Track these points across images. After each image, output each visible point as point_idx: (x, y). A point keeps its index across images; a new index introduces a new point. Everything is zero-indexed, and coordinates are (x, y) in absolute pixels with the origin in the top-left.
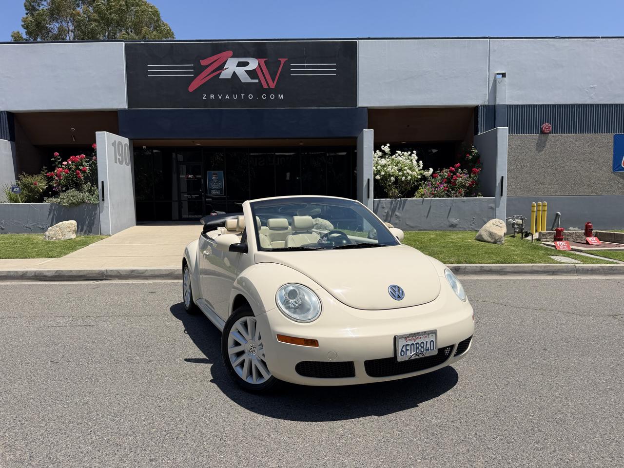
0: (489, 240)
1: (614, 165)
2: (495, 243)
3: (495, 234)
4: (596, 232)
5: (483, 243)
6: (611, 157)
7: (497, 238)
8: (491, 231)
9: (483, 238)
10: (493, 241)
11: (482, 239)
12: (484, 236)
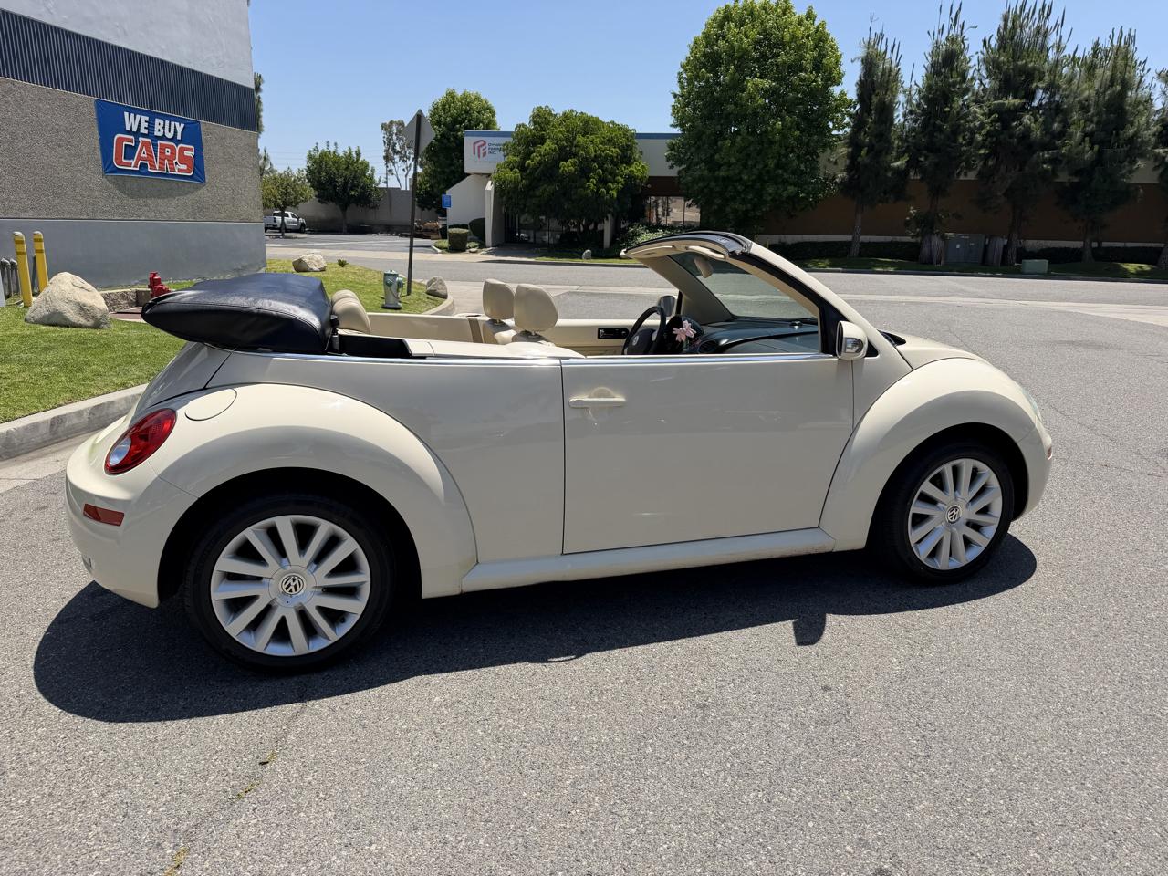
0: (82, 321)
1: (105, 161)
2: (97, 326)
3: (91, 307)
4: (137, 292)
5: (71, 331)
6: (97, 144)
7: (99, 316)
8: (79, 300)
9: (66, 319)
10: (91, 323)
11: (63, 322)
12: (68, 315)
